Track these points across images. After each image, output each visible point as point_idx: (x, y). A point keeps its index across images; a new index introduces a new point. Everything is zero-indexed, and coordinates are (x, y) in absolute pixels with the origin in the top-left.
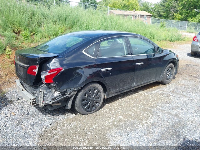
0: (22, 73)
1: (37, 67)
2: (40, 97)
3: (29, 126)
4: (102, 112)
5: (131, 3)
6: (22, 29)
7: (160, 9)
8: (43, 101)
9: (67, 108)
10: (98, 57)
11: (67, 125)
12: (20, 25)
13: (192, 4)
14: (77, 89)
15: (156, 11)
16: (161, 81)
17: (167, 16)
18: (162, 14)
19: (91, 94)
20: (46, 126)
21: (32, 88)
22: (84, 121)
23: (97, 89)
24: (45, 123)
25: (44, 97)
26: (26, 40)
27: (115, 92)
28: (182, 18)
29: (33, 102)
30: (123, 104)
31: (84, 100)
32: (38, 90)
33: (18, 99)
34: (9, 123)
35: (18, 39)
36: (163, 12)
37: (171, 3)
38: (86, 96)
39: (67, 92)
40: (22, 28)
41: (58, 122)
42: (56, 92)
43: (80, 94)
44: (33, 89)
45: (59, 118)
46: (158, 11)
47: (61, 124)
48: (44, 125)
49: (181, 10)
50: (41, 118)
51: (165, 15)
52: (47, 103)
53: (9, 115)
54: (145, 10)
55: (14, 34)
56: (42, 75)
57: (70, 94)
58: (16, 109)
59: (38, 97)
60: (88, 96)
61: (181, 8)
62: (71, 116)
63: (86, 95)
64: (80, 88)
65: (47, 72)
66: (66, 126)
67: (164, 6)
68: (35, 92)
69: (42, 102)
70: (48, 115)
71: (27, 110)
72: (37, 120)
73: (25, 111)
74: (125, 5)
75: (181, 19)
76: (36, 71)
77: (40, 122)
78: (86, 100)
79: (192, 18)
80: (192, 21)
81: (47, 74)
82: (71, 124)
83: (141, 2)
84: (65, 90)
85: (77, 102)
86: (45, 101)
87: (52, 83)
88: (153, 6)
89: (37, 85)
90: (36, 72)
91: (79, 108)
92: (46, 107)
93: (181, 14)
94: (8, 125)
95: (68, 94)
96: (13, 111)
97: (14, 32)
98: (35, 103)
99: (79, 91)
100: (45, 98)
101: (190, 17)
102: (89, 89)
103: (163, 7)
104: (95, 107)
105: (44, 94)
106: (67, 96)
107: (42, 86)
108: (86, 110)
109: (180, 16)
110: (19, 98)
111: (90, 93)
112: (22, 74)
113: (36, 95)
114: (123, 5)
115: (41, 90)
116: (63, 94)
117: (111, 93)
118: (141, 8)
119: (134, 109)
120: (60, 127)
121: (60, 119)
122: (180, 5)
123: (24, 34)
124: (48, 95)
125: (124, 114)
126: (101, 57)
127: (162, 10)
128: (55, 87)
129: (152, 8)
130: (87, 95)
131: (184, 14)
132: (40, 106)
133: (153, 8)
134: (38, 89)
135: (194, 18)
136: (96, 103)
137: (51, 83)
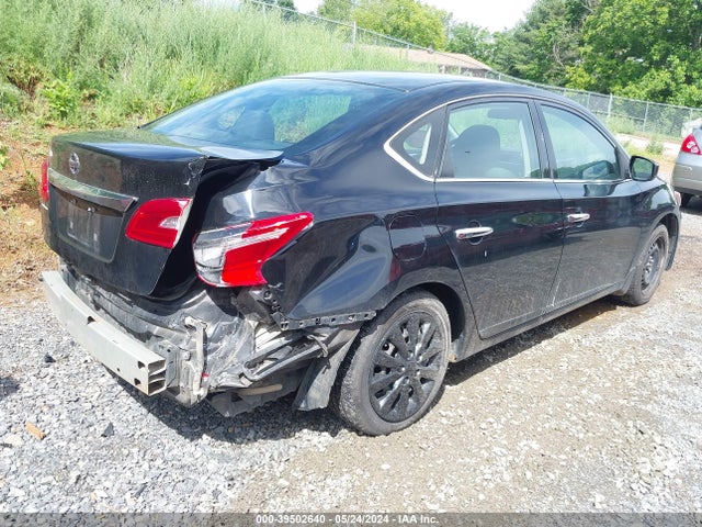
0: (90, 241)
1: (185, 205)
2: (185, 355)
3: (128, 496)
4: (444, 421)
5: (418, 25)
6: (47, 71)
7: (516, 49)
8: (203, 374)
9: (303, 405)
10: (443, 176)
11: (311, 487)
12: (38, 54)
13: (625, 38)
14: (360, 316)
15: (501, 56)
16: (625, 292)
17: (541, 74)
18: (520, 67)
19: (407, 339)
20: (209, 492)
21: (139, 310)
22: (385, 466)
23: (431, 318)
24: (204, 478)
25: (206, 353)
26: (64, 114)
27: (489, 335)
28: (593, 82)
29: (151, 378)
30: (515, 384)
31: (377, 369)
32: (174, 320)
33: (50, 360)
34: (24, 482)
35: (29, 109)
36: (526, 63)
37: (553, 29)
38: (389, 352)
39: (316, 331)
40: (43, 69)
41: (262, 474)
42: (262, 330)
43: (369, 341)
44: (145, 313)
45: (264, 452)
46: (509, 59)
47: (283, 482)
48: (198, 488)
49: (591, 56)
50: (175, 452)
51: (533, 72)
52: (224, 382)
53: (18, 437)
54: (463, 51)
55: (13, 90)
56: (205, 245)
57: (327, 342)
58: (45, 409)
59: (177, 354)
60: (395, 351)
61: (589, 49)
62: (311, 440)
63: (387, 348)
64: (372, 314)
65: (237, 230)
66: (305, 493)
67: (526, 41)
68: (156, 330)
69: (197, 377)
70: (205, 436)
71: (99, 414)
72: (159, 462)
73: (91, 419)
74: (396, 29)
75: (589, 87)
76: (179, 224)
77: (175, 474)
78: (388, 371)
79: (624, 85)
80: (626, 94)
81: (237, 242)
82: (329, 481)
83: (451, 24)
84: (312, 322)
85: (354, 377)
86: (212, 372)
87: (259, 287)
88: (492, 41)
89: (169, 294)
90: (175, 232)
91: (359, 406)
92: (214, 400)
93: (589, 70)
94: (20, 493)
95: (323, 339)
96: (33, 418)
97: (11, 80)
98: (159, 384)
99: (365, 327)
100: (209, 358)
101: (619, 81)
102: (403, 318)
103: (524, 46)
104: (418, 401)
105: (206, 339)
106: (316, 347)
107: (194, 303)
108: (383, 415)
109: (587, 78)
110: (51, 354)
111: (404, 335)
112: (92, 243)
113: (167, 343)
114: (390, 30)
115: (188, 321)
116: (300, 338)
117: (475, 337)
118: (451, 45)
119: (568, 405)
120: (278, 499)
121: (268, 455)
122: (586, 38)
123: (56, 92)
124: (225, 343)
125: (539, 429)
126: (452, 176)
127: (521, 53)
128: (268, 305)
129: (486, 46)
130: (391, 348)
131: (599, 70)
132: (182, 398)
133: (492, 46)
134: (171, 317)
135: (631, 87)
136: (423, 380)
137: (249, 288)
